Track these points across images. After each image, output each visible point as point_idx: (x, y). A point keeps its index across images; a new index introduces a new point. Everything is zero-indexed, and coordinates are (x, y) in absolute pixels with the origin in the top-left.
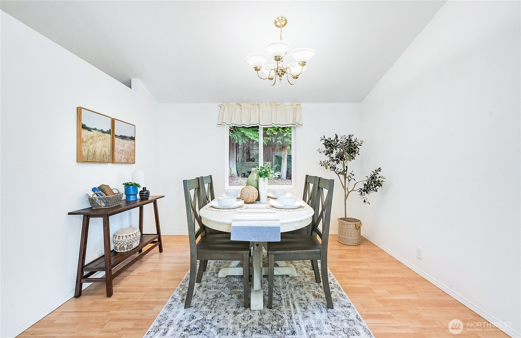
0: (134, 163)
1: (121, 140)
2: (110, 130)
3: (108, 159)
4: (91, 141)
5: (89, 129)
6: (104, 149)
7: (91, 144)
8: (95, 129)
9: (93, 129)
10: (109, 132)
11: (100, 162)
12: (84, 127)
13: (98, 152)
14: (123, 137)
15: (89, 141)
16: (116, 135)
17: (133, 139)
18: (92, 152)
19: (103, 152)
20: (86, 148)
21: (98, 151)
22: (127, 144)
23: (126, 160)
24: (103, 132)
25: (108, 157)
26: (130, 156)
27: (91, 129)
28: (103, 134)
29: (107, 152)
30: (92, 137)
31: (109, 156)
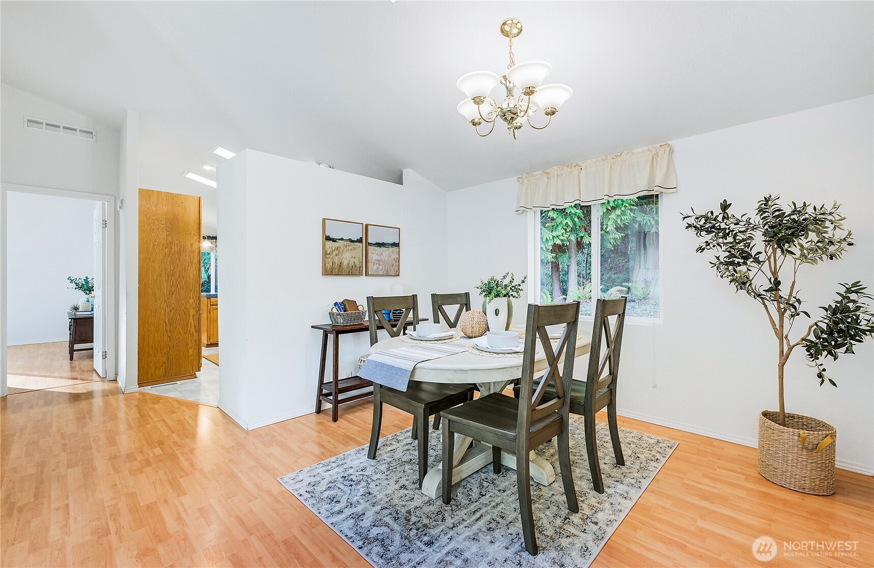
0: (399, 275)
1: (378, 249)
2: (361, 238)
3: (358, 271)
4: (337, 252)
5: (334, 240)
6: (352, 261)
7: (336, 255)
8: (342, 239)
9: (339, 240)
10: (360, 241)
11: (348, 275)
12: (328, 238)
13: (344, 264)
14: (379, 245)
15: (334, 253)
16: (369, 243)
17: (396, 245)
18: (338, 264)
19: (352, 263)
20: (330, 261)
21: (345, 262)
22: (387, 253)
23: (385, 272)
24: (352, 241)
25: (358, 269)
26: (391, 267)
27: (337, 239)
28: (352, 244)
29: (357, 263)
30: (337, 249)
31: (360, 268)
